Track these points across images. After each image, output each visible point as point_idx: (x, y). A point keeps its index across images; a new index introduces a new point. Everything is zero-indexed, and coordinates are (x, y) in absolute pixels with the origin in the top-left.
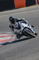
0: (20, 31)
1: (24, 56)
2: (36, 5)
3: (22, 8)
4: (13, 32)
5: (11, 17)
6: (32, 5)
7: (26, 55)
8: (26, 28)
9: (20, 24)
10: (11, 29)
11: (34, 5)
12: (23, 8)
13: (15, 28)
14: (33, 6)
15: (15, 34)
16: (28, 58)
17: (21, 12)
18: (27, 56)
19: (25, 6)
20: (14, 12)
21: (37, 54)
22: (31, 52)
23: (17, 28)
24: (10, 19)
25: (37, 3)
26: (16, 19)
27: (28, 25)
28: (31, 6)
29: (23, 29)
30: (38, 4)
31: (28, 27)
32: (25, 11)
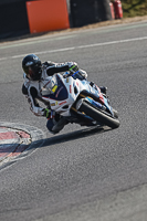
0: (66, 107)
1: (65, 208)
2: (108, 22)
3: (56, 34)
4: (36, 109)
6: (93, 21)
7: (72, 205)
8: (85, 93)
11: (102, 23)
12: (62, 33)
14: (97, 25)
16: (79, 216)
17: (53, 47)
18: (74, 208)
19: (67, 24)
20: (26, 47)
21: (113, 204)
22: (89, 195)
23: (52, 96)
25: (113, 13)
26: (46, 63)
27: (92, 84)
28: (90, 26)
29: (75, 97)
30: (116, 18)
31: (93, 91)
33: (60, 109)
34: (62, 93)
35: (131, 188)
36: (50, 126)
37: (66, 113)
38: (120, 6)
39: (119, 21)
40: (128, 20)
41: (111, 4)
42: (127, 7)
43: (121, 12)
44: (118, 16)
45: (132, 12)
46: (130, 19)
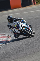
2: (32, 6)
4: (11, 31)
5: (9, 17)
7: (22, 56)
8: (24, 27)
9: (18, 23)
10: (9, 29)
11: (30, 6)
12: (19, 9)
13: (14, 28)
14: (29, 6)
15: (13, 33)
19: (21, 6)
22: (27, 53)
23: (15, 28)
24: (8, 18)
26: (14, 18)
27: (26, 24)
28: (27, 7)
29: (21, 28)
30: (34, 5)
31: (27, 26)
32: (21, 11)
33: (17, 31)
34: (18, 27)
35: (38, 51)
36: (15, 36)
37: (19, 32)
38: (35, 1)
39: (35, 5)
40: (37, 5)
41: (33, 1)
42: (37, 1)
43: (35, 3)
44: (34, 4)
45: (38, 3)
46: (38, 5)
